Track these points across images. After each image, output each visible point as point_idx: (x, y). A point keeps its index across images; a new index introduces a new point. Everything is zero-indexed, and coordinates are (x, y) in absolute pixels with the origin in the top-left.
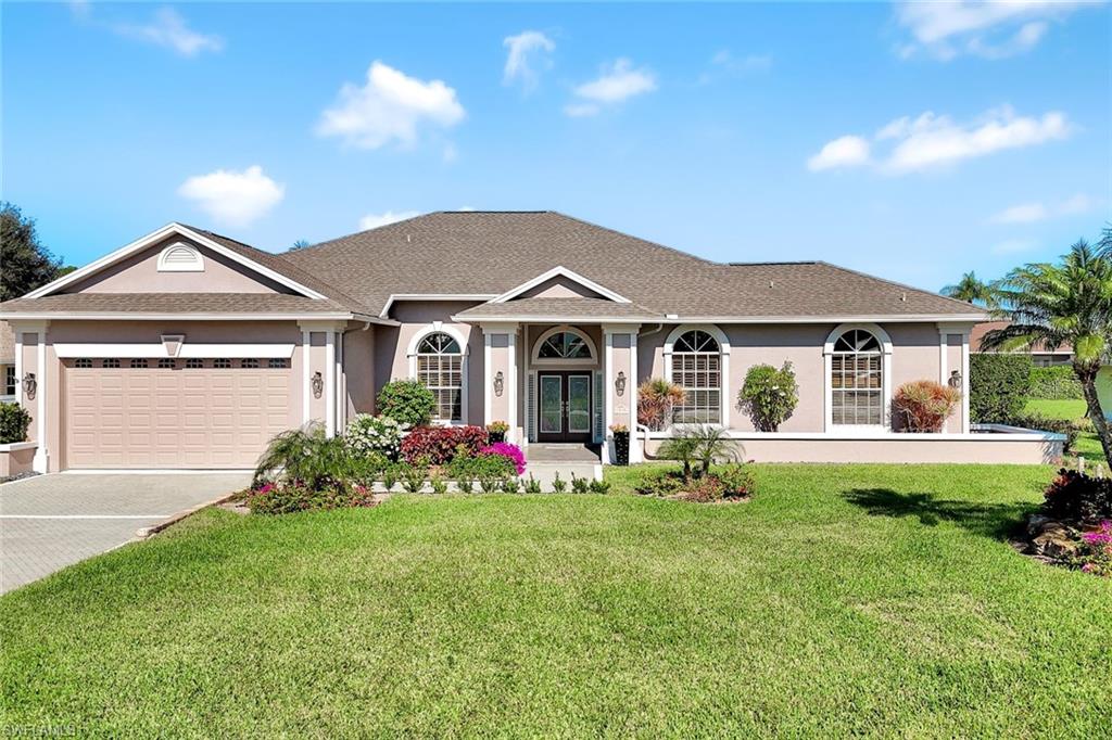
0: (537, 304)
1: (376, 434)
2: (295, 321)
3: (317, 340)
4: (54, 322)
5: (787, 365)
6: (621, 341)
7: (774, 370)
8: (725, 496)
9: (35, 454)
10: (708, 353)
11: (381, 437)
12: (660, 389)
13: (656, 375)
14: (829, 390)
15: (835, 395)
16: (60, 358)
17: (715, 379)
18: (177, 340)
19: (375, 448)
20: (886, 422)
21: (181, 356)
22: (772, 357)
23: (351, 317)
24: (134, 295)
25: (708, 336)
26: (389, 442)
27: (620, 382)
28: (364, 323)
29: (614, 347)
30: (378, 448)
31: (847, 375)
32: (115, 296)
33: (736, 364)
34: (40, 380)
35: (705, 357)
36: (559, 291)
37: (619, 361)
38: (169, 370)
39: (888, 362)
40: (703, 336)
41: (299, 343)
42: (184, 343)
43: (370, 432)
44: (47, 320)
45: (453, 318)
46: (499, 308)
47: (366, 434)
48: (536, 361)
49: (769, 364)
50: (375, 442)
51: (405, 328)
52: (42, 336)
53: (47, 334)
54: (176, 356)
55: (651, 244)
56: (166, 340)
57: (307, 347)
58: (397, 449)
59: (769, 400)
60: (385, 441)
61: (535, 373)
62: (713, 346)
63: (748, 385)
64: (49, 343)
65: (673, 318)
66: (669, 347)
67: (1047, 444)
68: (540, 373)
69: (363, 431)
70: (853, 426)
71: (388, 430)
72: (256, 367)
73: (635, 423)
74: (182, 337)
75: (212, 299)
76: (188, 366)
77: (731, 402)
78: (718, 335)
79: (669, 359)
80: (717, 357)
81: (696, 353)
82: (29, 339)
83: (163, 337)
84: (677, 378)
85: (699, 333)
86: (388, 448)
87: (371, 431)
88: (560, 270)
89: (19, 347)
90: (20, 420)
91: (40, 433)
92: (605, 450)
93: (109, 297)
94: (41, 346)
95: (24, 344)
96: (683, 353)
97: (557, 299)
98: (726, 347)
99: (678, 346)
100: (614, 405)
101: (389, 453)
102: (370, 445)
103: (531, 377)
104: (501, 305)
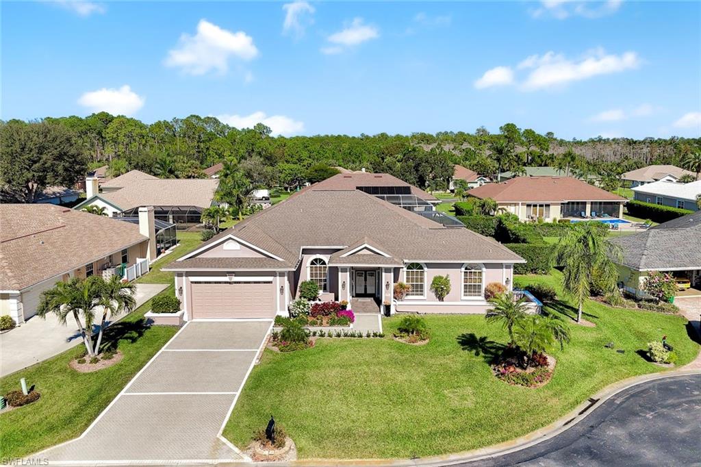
0: (357, 258)
3: (282, 274)
5: (448, 274)
6: (388, 272)
7: (442, 278)
9: (184, 316)
12: (401, 286)
13: (400, 280)
14: (463, 284)
15: (465, 285)
16: (191, 282)
17: (422, 280)
22: (442, 272)
24: (216, 259)
25: (420, 266)
27: (387, 285)
29: (385, 274)
30: (303, 313)
31: (469, 279)
32: (209, 259)
33: (429, 275)
34: (184, 289)
35: (419, 271)
36: (365, 251)
37: (387, 278)
39: (484, 274)
41: (275, 276)
46: (344, 259)
49: (442, 274)
51: (305, 256)
53: (186, 274)
54: (232, 281)
57: (278, 278)
58: (310, 312)
59: (440, 290)
61: (354, 271)
62: (422, 269)
63: (433, 283)
64: (187, 276)
66: (405, 269)
68: (356, 271)
70: (471, 296)
73: (392, 299)
74: (234, 274)
75: (244, 261)
76: (235, 283)
77: (427, 288)
78: (424, 266)
79: (405, 273)
80: (423, 272)
81: (415, 270)
82: (179, 275)
83: (227, 274)
84: (408, 280)
85: (417, 265)
86: (307, 312)
88: (366, 245)
89: (176, 278)
90: (177, 303)
91: (185, 308)
92: (382, 308)
94: (184, 278)
96: (410, 270)
97: (365, 254)
98: (426, 269)
99: (408, 268)
100: (385, 293)
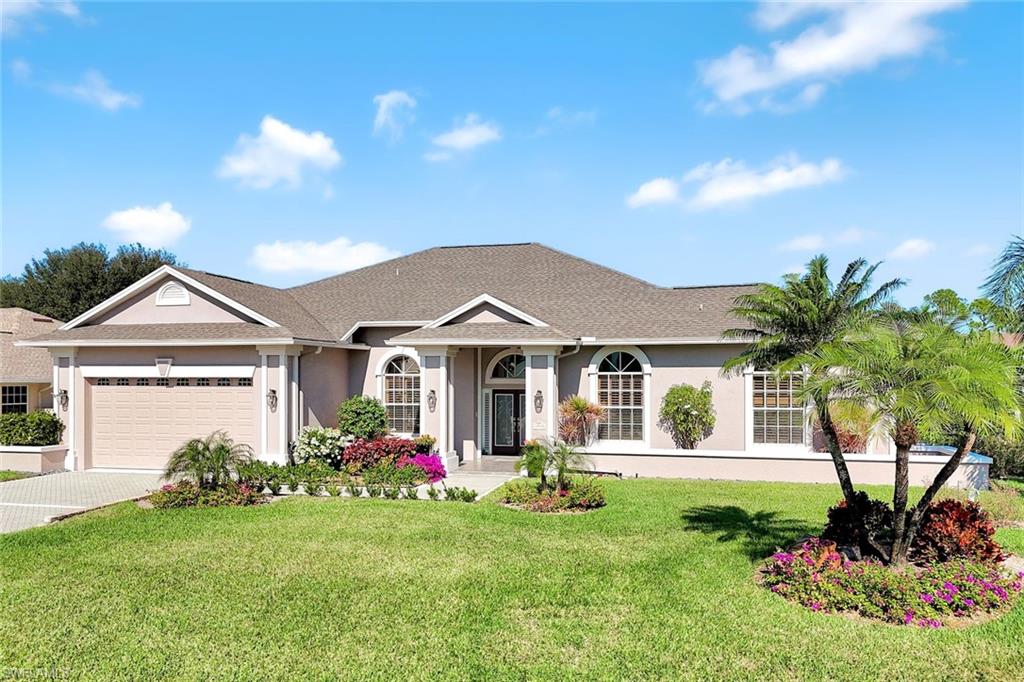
0: (464, 329)
1: (317, 444)
2: (254, 346)
3: (272, 362)
4: (81, 349)
5: (707, 384)
6: (540, 363)
7: (692, 390)
8: (570, 507)
9: (66, 455)
10: (632, 373)
11: (322, 447)
13: (582, 394)
14: (750, 410)
15: (756, 414)
16: (85, 378)
17: (638, 398)
18: (166, 363)
19: (316, 456)
20: (808, 441)
21: (170, 376)
22: (692, 377)
23: (292, 342)
24: (138, 325)
25: (632, 357)
26: (328, 451)
27: (537, 400)
28: (316, 347)
29: (532, 367)
30: (319, 457)
31: (769, 395)
32: (125, 326)
33: (658, 383)
34: (70, 395)
35: (630, 376)
36: (486, 317)
37: (540, 381)
38: (164, 388)
40: (627, 357)
41: (258, 365)
42: (173, 365)
43: (312, 442)
44: (75, 347)
45: (387, 342)
46: (433, 332)
47: (309, 444)
48: (489, 380)
49: (689, 383)
50: (316, 451)
51: (374, 351)
52: (72, 360)
53: (75, 358)
54: (166, 376)
55: (609, 271)
56: (159, 363)
57: (264, 368)
58: (339, 458)
59: (682, 418)
60: (325, 451)
61: (490, 392)
62: (637, 367)
64: (77, 366)
65: (588, 341)
66: (593, 368)
67: (971, 467)
68: (495, 392)
69: (307, 441)
70: (775, 444)
71: (330, 441)
72: (228, 385)
74: (171, 360)
75: (193, 328)
76: (178, 384)
77: (653, 418)
78: (639, 356)
79: (595, 379)
80: (642, 377)
81: (620, 373)
82: (63, 363)
83: (157, 360)
84: (603, 397)
85: (623, 354)
86: (328, 456)
87: (314, 441)
88: (486, 298)
89: (56, 368)
90: (56, 427)
91: (71, 438)
93: (119, 327)
94: (71, 368)
95: (60, 366)
96: (608, 373)
97: (484, 324)
98: (647, 368)
99: (604, 367)
100: (533, 421)
101: (329, 461)
102: (312, 453)
103: (487, 395)
104: (433, 330)
